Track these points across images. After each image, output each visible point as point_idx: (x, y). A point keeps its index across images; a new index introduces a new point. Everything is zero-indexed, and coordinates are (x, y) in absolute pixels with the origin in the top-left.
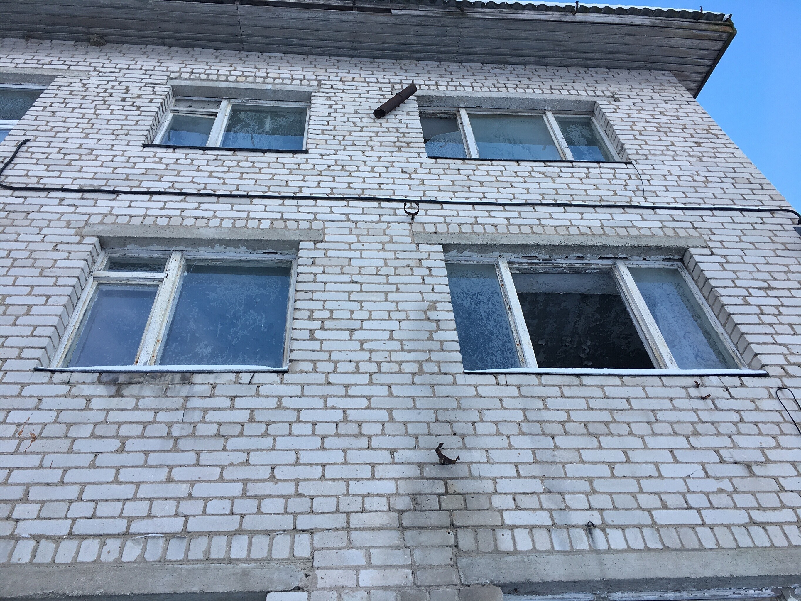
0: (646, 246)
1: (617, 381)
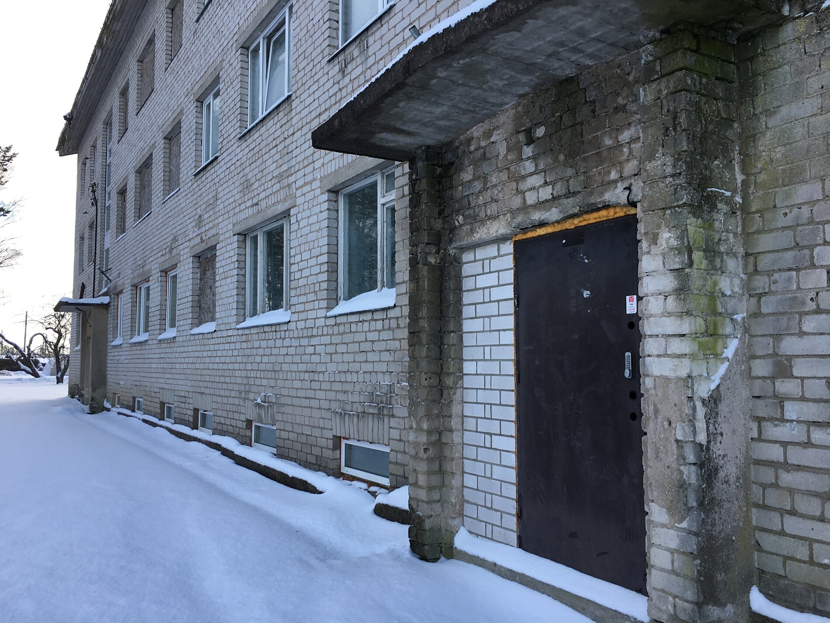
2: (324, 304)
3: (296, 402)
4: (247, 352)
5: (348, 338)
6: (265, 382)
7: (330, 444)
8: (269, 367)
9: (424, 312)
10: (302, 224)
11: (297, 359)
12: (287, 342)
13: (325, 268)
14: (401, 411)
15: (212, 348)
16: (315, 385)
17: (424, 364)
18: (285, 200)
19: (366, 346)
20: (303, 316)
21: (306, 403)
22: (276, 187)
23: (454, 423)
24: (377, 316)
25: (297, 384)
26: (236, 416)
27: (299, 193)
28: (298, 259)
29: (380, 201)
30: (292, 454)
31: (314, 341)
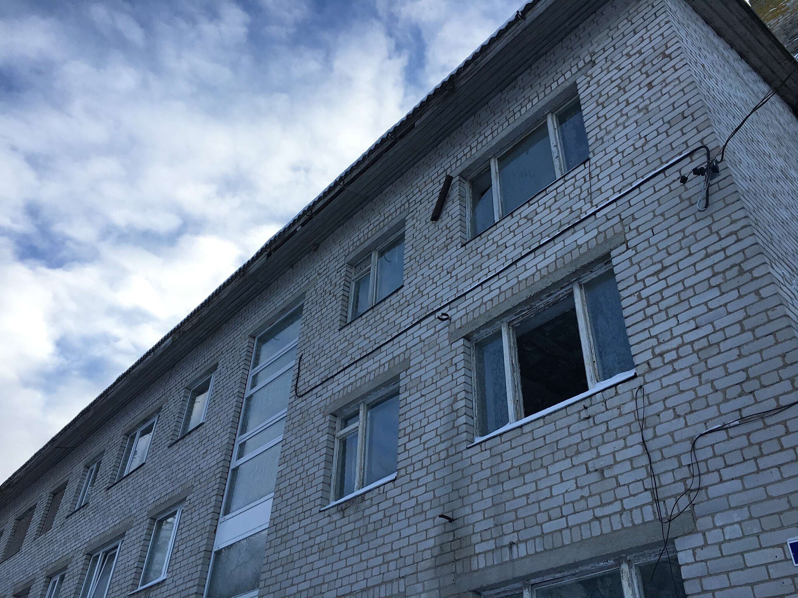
0: (582, 267)
1: (541, 422)
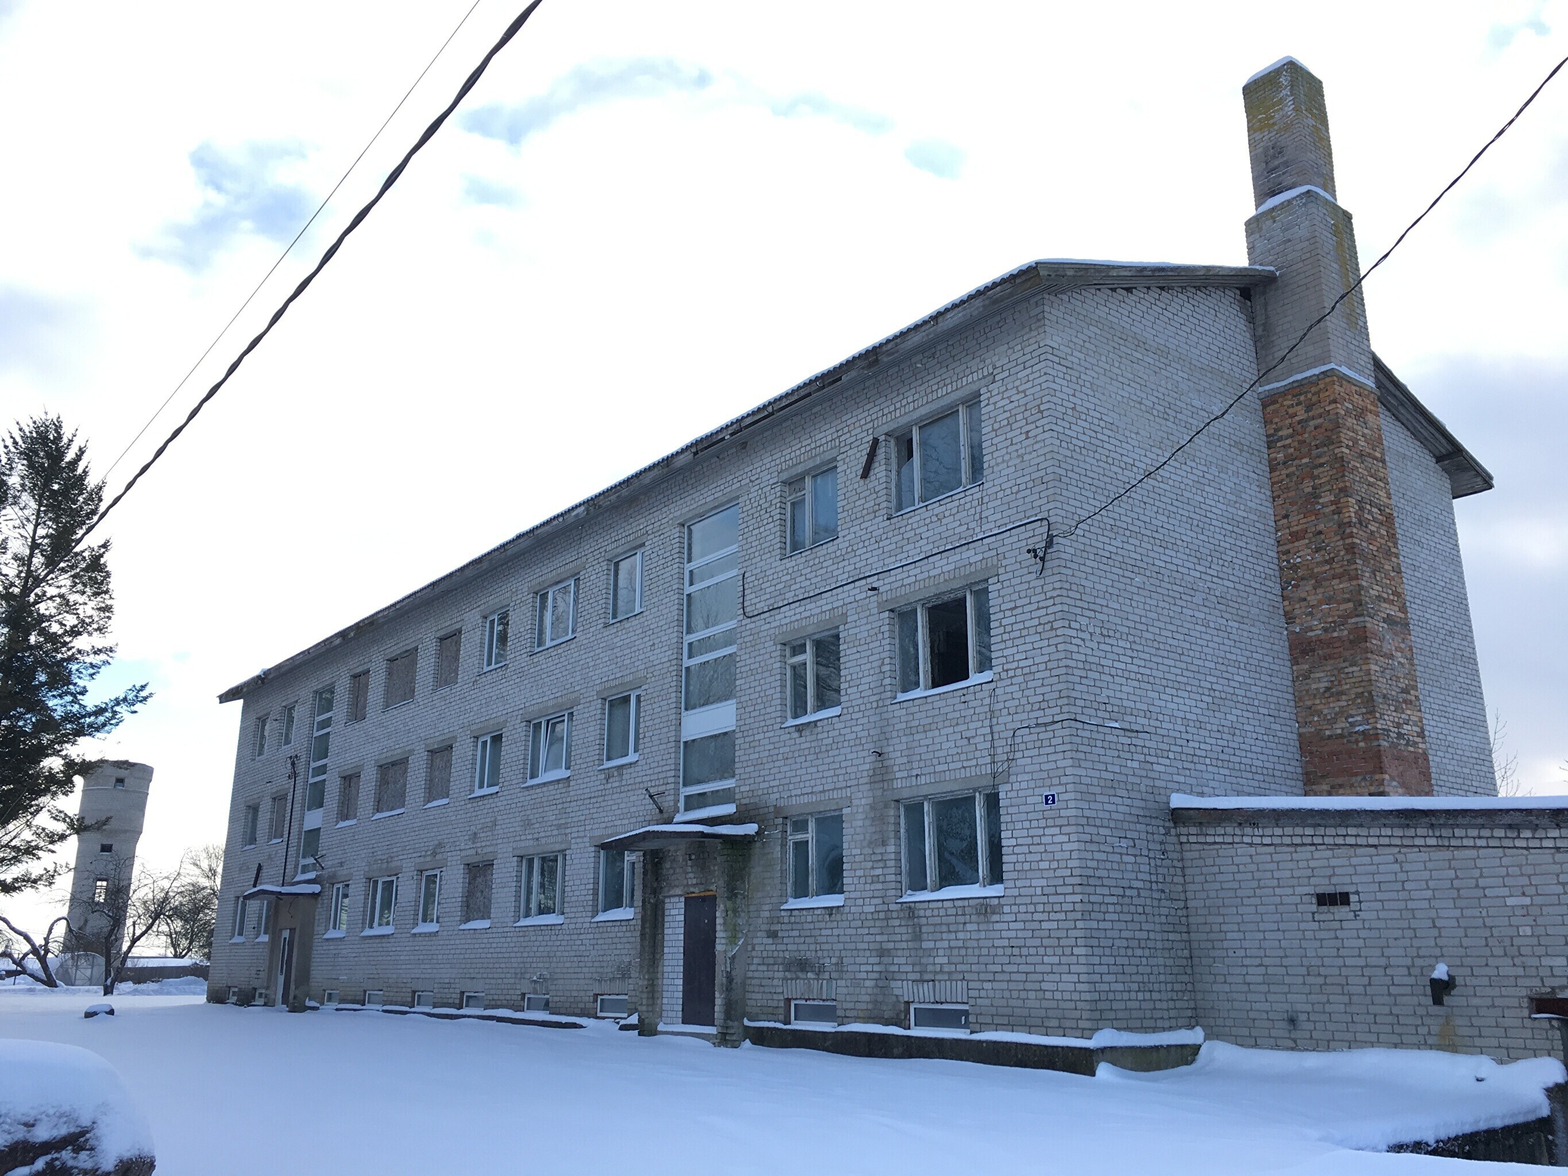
0: (974, 580)
1: (938, 697)
2: (590, 914)
3: (569, 976)
4: (524, 944)
5: (606, 935)
6: (541, 965)
7: (592, 999)
8: (546, 954)
9: (648, 925)
10: (575, 862)
11: (569, 948)
12: (560, 937)
13: (591, 892)
14: (634, 974)
15: (486, 941)
16: (581, 964)
17: (647, 949)
18: (561, 843)
19: (616, 940)
20: (573, 921)
21: (576, 976)
22: (555, 832)
23: (659, 975)
24: (623, 923)
25: (568, 965)
26: (511, 992)
27: (573, 841)
28: (571, 883)
29: (626, 858)
30: (563, 1011)
31: (581, 937)
